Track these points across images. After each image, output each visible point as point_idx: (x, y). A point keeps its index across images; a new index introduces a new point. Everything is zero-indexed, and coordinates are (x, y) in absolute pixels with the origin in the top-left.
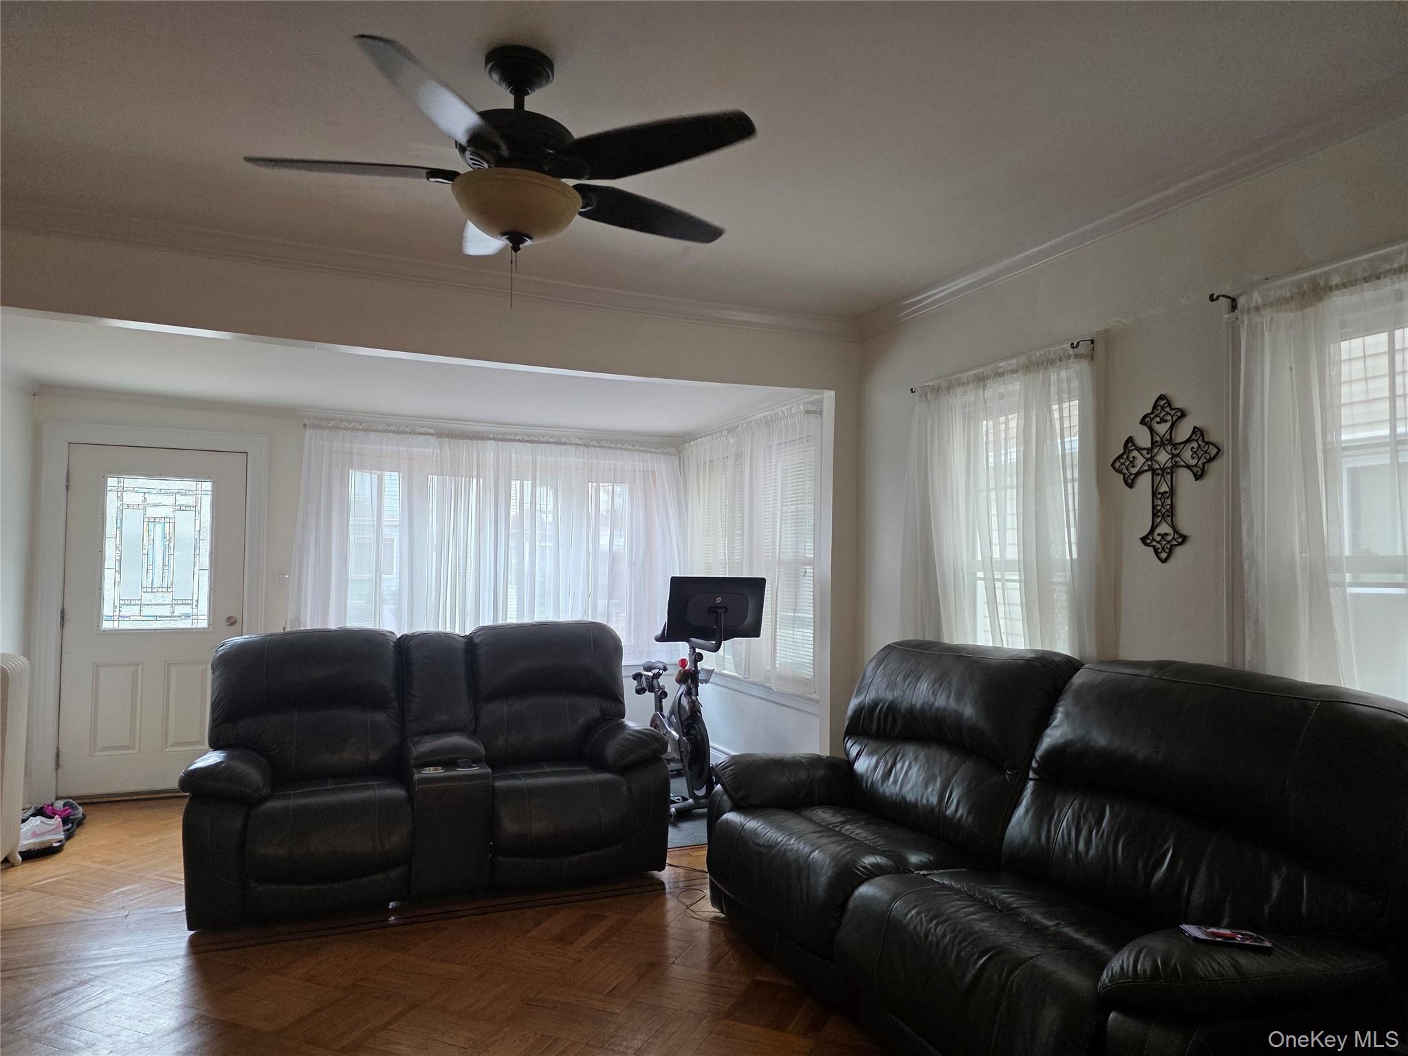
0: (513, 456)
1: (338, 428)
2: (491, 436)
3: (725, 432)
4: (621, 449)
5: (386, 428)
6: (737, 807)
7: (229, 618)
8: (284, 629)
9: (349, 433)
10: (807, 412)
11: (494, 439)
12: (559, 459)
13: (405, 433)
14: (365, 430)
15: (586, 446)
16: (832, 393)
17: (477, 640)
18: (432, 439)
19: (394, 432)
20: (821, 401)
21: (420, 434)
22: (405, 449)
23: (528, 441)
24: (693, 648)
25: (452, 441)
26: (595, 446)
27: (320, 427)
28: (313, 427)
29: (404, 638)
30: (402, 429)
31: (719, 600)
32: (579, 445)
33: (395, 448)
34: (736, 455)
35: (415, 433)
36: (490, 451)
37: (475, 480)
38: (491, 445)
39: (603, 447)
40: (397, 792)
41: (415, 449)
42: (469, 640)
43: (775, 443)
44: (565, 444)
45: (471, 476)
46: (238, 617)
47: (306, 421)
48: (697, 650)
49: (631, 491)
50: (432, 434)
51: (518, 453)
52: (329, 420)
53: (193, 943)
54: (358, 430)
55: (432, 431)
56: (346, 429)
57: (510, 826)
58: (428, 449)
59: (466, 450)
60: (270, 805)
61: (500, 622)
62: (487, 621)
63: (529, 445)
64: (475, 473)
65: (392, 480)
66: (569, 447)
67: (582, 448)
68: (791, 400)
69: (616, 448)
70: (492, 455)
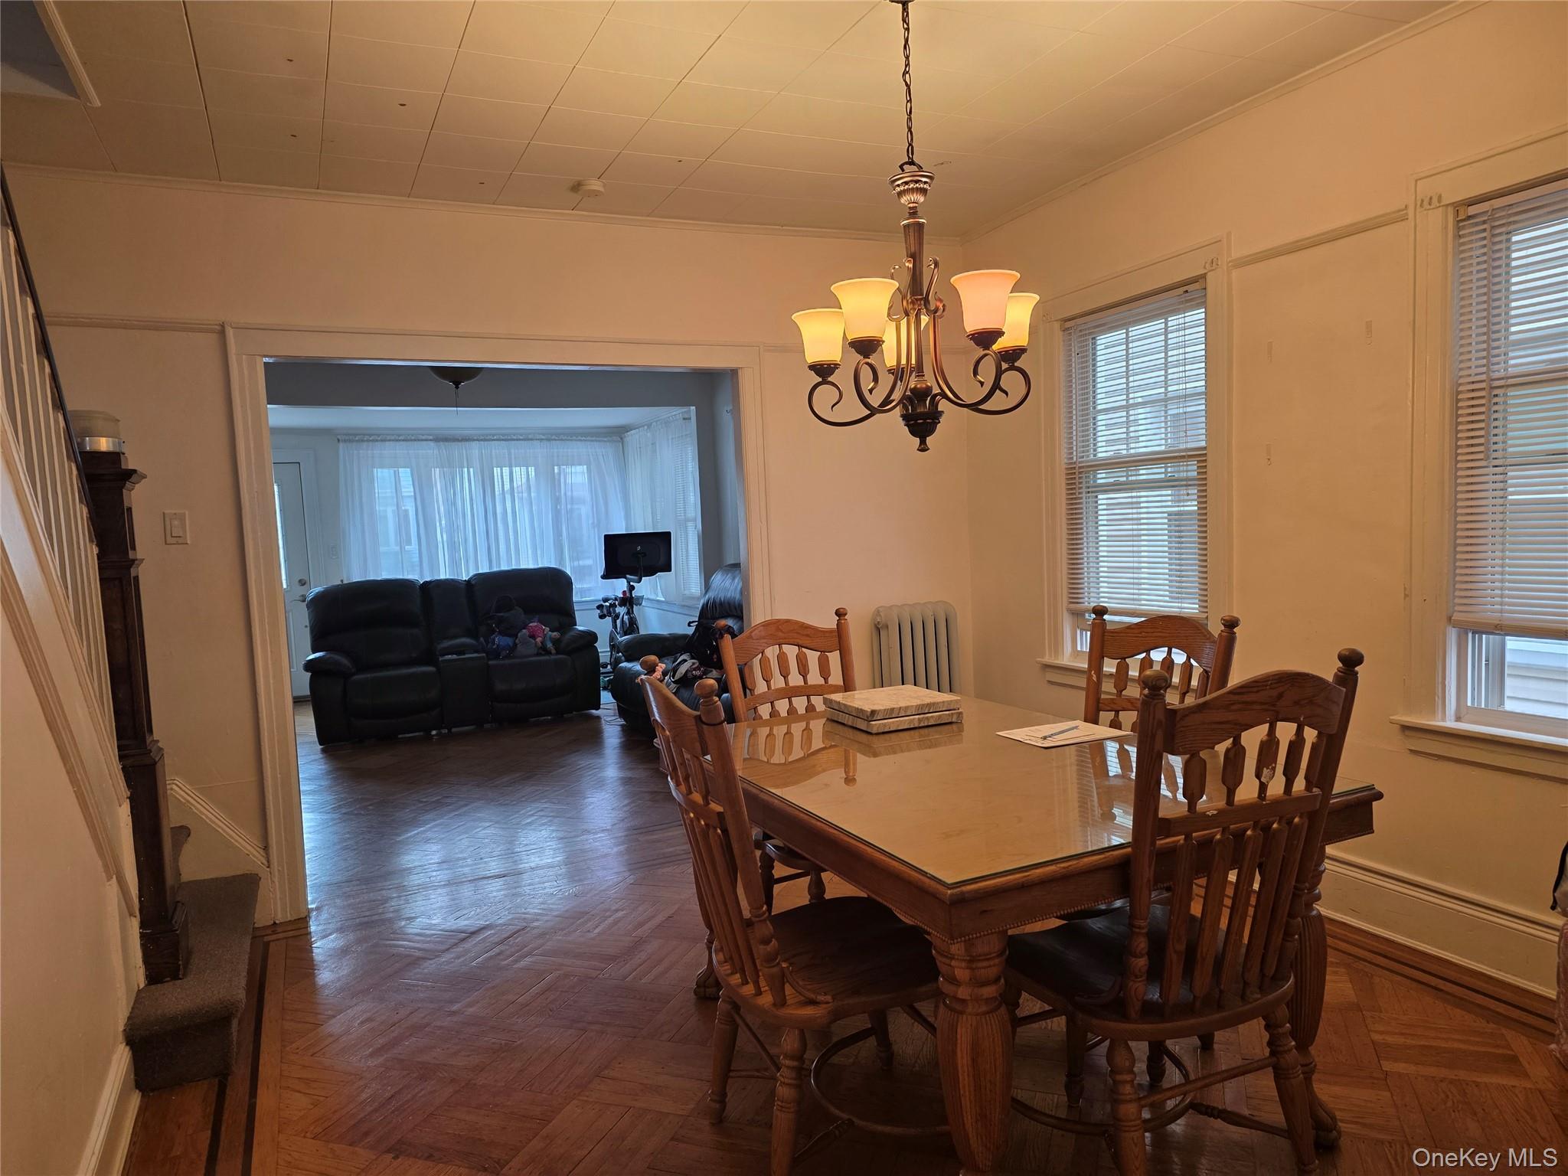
0: (493, 451)
1: (363, 441)
2: (475, 438)
3: (646, 427)
4: (576, 440)
5: (397, 438)
6: (628, 660)
7: (300, 581)
8: (342, 581)
9: (371, 443)
10: (684, 419)
11: (478, 440)
12: (528, 451)
13: (411, 440)
14: (382, 441)
15: (549, 440)
16: (694, 407)
17: (473, 582)
18: (432, 444)
19: (403, 440)
20: (690, 411)
21: (422, 440)
22: (412, 452)
23: (503, 440)
24: (629, 582)
25: (446, 444)
26: (555, 440)
27: (350, 441)
28: (345, 441)
29: (426, 583)
30: (409, 438)
31: (639, 548)
32: (542, 439)
33: (406, 452)
34: (652, 444)
35: (419, 440)
36: (475, 448)
37: (466, 470)
38: (475, 444)
39: (562, 440)
40: (431, 669)
41: (420, 451)
42: (468, 582)
43: (670, 437)
44: (532, 440)
45: (463, 467)
46: (307, 579)
47: (339, 437)
48: (631, 583)
49: (589, 471)
50: (431, 440)
51: (497, 449)
52: (355, 435)
53: (324, 751)
54: (377, 441)
55: (431, 437)
56: (368, 441)
57: (500, 686)
58: (430, 450)
59: (456, 449)
60: (356, 677)
61: (495, 569)
62: (484, 569)
63: (504, 442)
64: (465, 464)
65: (405, 474)
66: (535, 442)
67: (545, 442)
68: (675, 412)
69: (571, 440)
70: (477, 451)
